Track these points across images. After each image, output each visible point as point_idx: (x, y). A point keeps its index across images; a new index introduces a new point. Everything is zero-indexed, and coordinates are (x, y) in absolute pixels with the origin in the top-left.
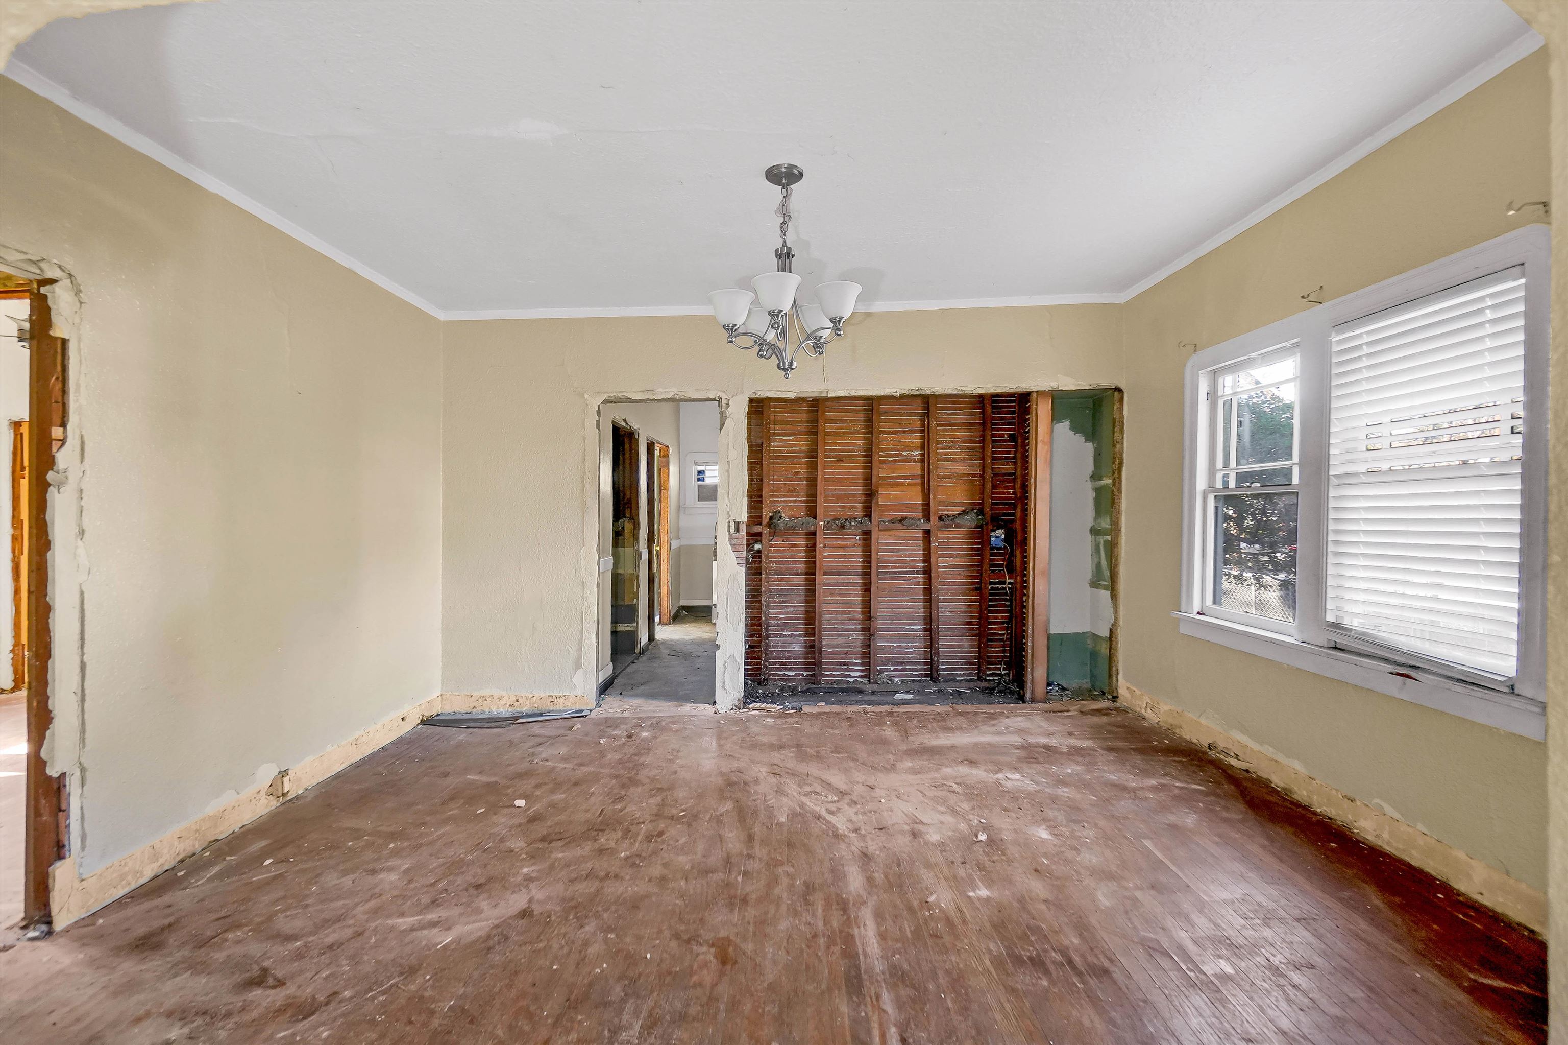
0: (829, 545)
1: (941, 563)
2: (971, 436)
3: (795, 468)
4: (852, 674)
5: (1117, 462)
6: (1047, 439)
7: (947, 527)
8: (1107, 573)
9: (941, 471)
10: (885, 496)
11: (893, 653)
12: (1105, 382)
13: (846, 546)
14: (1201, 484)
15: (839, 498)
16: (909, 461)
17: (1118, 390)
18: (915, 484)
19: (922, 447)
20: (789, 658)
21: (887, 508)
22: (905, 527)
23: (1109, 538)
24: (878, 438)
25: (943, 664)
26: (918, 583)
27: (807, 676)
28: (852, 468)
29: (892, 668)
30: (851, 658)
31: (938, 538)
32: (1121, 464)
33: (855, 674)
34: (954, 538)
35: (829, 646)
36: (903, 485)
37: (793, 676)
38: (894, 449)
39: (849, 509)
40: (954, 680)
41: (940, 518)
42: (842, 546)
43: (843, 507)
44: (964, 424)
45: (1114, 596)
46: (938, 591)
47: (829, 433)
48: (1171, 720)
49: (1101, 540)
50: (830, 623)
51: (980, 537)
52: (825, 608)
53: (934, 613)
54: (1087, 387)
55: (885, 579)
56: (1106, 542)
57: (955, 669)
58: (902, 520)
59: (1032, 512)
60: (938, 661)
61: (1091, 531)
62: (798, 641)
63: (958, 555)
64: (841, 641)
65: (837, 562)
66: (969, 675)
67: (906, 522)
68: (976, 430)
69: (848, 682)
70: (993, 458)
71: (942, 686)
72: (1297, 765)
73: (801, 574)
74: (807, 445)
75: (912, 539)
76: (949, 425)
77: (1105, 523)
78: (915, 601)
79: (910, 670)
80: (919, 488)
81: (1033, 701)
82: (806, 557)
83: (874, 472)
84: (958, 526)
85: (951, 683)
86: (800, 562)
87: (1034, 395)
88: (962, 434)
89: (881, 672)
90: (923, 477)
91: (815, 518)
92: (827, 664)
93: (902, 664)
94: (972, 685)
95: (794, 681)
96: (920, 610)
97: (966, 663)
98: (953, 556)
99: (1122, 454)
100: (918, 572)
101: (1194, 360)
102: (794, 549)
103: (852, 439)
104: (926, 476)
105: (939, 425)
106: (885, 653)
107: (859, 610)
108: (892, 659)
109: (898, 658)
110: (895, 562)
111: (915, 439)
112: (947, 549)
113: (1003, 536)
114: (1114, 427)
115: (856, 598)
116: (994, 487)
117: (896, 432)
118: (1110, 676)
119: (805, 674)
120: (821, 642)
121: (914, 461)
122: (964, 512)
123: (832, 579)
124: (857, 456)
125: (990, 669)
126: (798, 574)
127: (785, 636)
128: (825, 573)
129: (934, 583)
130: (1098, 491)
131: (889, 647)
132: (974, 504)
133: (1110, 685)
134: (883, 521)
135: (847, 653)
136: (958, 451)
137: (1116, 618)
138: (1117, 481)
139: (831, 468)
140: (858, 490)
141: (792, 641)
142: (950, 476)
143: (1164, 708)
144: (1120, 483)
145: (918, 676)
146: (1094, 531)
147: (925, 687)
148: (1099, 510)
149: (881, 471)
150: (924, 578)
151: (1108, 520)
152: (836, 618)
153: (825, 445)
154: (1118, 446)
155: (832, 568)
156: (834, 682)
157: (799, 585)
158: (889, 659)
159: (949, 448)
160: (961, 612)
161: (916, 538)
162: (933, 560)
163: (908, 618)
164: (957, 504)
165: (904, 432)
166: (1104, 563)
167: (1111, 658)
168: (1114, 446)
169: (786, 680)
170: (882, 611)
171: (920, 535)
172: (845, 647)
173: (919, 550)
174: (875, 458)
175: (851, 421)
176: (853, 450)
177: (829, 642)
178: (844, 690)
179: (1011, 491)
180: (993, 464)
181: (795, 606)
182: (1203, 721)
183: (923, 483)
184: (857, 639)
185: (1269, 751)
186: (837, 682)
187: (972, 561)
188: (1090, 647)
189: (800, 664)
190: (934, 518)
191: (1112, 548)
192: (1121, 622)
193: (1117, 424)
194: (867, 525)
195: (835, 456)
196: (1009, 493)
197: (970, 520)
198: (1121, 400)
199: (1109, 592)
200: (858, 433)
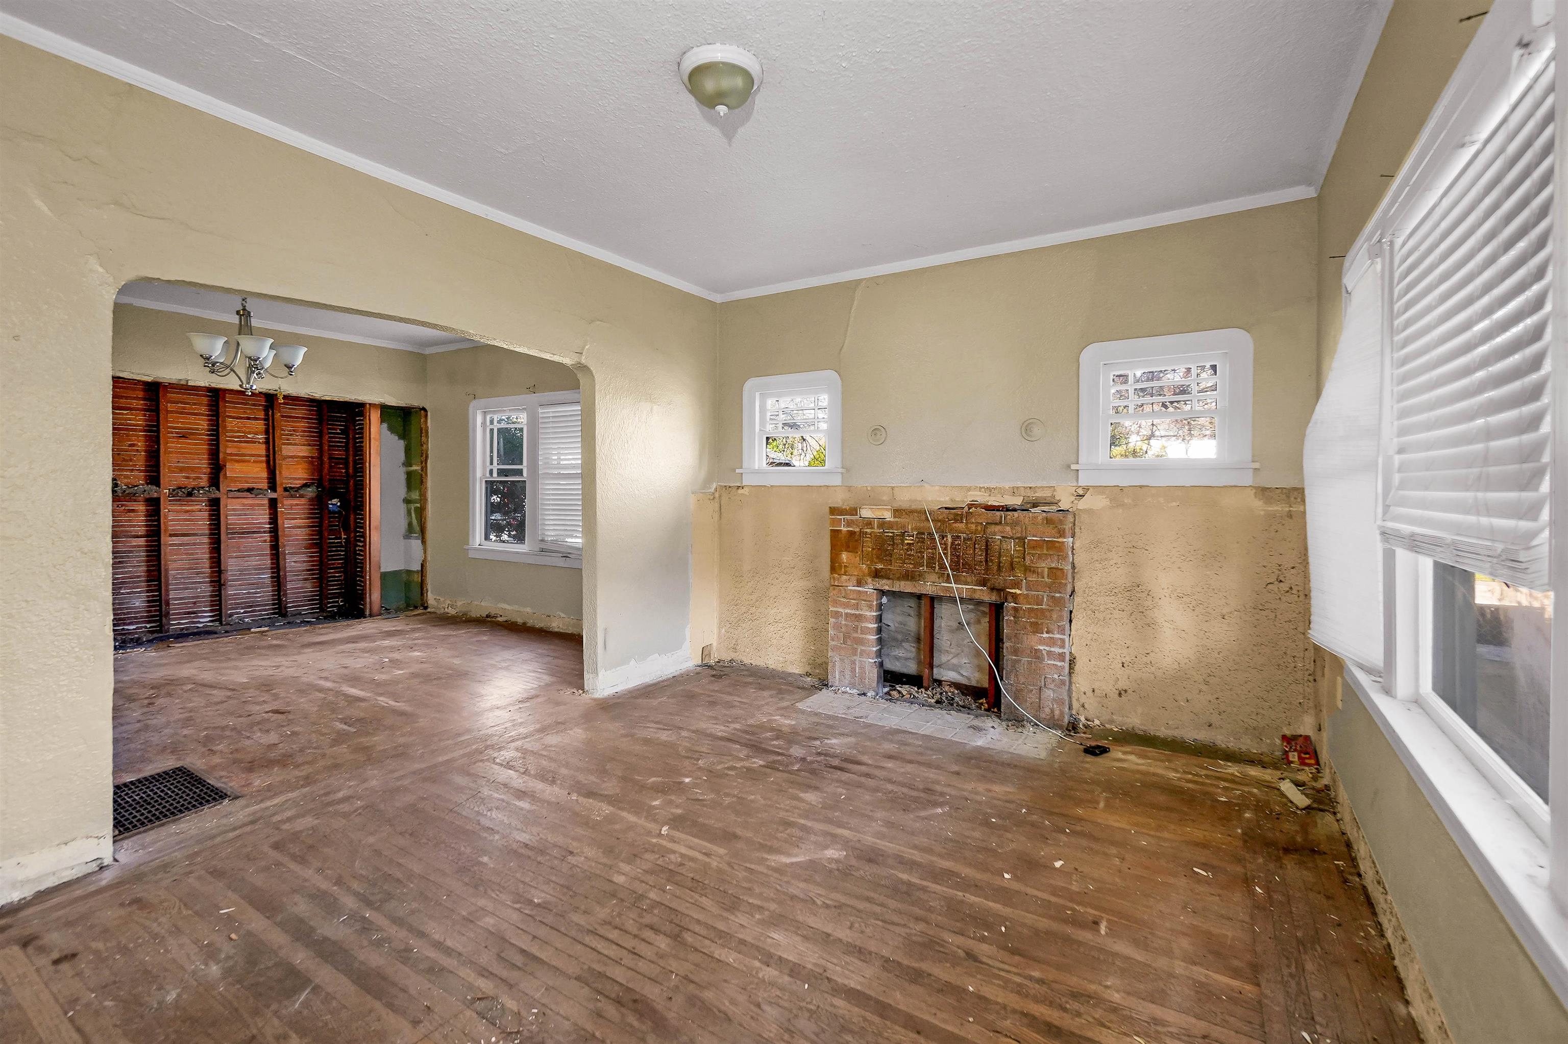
0: (173, 511)
1: (286, 524)
2: (310, 427)
3: (130, 440)
4: (201, 620)
5: (424, 456)
6: (377, 437)
7: (292, 496)
8: (417, 528)
9: (285, 453)
10: (233, 470)
11: (242, 598)
12: (415, 403)
13: (193, 511)
14: (479, 474)
15: (182, 470)
16: (255, 442)
17: (424, 409)
18: (261, 462)
19: (267, 432)
20: (128, 613)
21: (234, 479)
22: (253, 496)
23: (418, 505)
24: (224, 421)
25: (290, 602)
26: (265, 541)
27: (150, 628)
28: (196, 444)
29: (242, 611)
30: (200, 607)
31: (283, 505)
32: (427, 457)
33: (205, 620)
34: (297, 505)
35: (176, 599)
36: (249, 461)
37: (134, 629)
38: (238, 432)
39: (194, 479)
40: (300, 614)
41: (286, 489)
42: (187, 511)
43: (187, 478)
44: (303, 418)
45: (424, 542)
46: (285, 546)
47: (172, 412)
48: (464, 610)
49: (413, 506)
50: (176, 579)
51: (319, 503)
52: (172, 566)
53: (281, 563)
54: (404, 405)
55: (234, 538)
56: (416, 508)
57: (299, 606)
58: (250, 490)
59: (368, 486)
60: (286, 600)
61: (404, 500)
62: (139, 597)
63: (300, 518)
64: (186, 594)
65: (181, 525)
66: (313, 609)
67: (255, 492)
68: (313, 423)
69: (198, 627)
70: (330, 446)
71: (291, 619)
72: (528, 610)
73: (141, 537)
74: (146, 420)
75: (259, 505)
76: (290, 417)
77: (415, 495)
78: (263, 555)
79: (259, 611)
80: (264, 465)
81: (371, 615)
82: (147, 521)
83: (221, 449)
84: (301, 496)
85: (298, 616)
86: (139, 526)
87: (368, 406)
88: (303, 424)
89: (231, 615)
90: (268, 456)
91: (158, 485)
92: (174, 614)
93: (251, 607)
94: (316, 615)
95: (136, 633)
96: (268, 562)
97: (309, 600)
98: (296, 519)
99: (427, 452)
100: (265, 532)
101: (473, 404)
102: (132, 514)
103: (195, 419)
104: (271, 456)
105: (283, 416)
106: (235, 599)
107: (207, 565)
108: (242, 603)
109: (245, 603)
110: (243, 524)
111: (260, 425)
112: (289, 514)
113: (339, 504)
114: (421, 433)
115: (203, 554)
116: (331, 467)
117: (241, 418)
118: (422, 594)
119: (148, 626)
120: (168, 595)
121: (259, 442)
122: (305, 485)
123: (176, 540)
124: (200, 434)
125: (330, 603)
126: (138, 537)
127: (123, 594)
128: (171, 535)
129: (281, 540)
130: (409, 475)
131: (239, 594)
132: (313, 479)
133: (422, 600)
134: (231, 491)
135: (195, 603)
136: (298, 438)
137: (425, 556)
138: (424, 469)
139: (173, 442)
140: (202, 463)
141: (130, 598)
142: (291, 457)
143: (459, 603)
144: (426, 470)
145: (268, 614)
146: (407, 501)
147: (275, 622)
148: (409, 486)
149: (227, 449)
150: (271, 537)
151: (418, 494)
152: (182, 574)
153: (168, 422)
154: (424, 446)
155: (177, 530)
156: (183, 629)
157: (139, 546)
158: (238, 604)
159: (291, 435)
160: (304, 562)
161: (263, 505)
162: (280, 522)
163: (256, 569)
164: (299, 479)
165: (249, 418)
166: (415, 522)
167: (422, 584)
168: (422, 445)
169: (124, 634)
170: (232, 564)
171: (266, 502)
172: (193, 598)
173: (265, 514)
174: (222, 438)
175: (195, 404)
176: (197, 429)
177: (176, 595)
178: (194, 634)
179: (344, 471)
180: (329, 450)
181: (135, 566)
182: (483, 604)
183: (268, 462)
184: (205, 589)
185: (516, 608)
186: (187, 629)
187: (312, 522)
188: (405, 579)
189: (142, 617)
190: (279, 489)
191: (421, 512)
192: (429, 558)
193: (423, 432)
194: (215, 494)
195: (177, 433)
196: (342, 472)
197: (311, 492)
198: (426, 416)
199: (420, 541)
200: (202, 415)
